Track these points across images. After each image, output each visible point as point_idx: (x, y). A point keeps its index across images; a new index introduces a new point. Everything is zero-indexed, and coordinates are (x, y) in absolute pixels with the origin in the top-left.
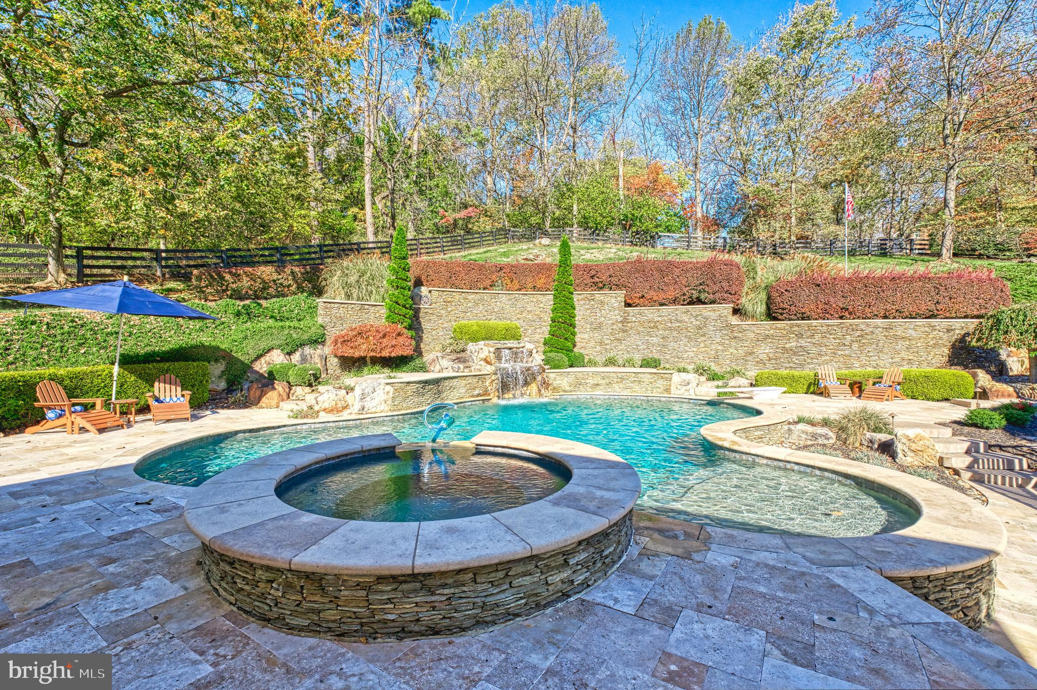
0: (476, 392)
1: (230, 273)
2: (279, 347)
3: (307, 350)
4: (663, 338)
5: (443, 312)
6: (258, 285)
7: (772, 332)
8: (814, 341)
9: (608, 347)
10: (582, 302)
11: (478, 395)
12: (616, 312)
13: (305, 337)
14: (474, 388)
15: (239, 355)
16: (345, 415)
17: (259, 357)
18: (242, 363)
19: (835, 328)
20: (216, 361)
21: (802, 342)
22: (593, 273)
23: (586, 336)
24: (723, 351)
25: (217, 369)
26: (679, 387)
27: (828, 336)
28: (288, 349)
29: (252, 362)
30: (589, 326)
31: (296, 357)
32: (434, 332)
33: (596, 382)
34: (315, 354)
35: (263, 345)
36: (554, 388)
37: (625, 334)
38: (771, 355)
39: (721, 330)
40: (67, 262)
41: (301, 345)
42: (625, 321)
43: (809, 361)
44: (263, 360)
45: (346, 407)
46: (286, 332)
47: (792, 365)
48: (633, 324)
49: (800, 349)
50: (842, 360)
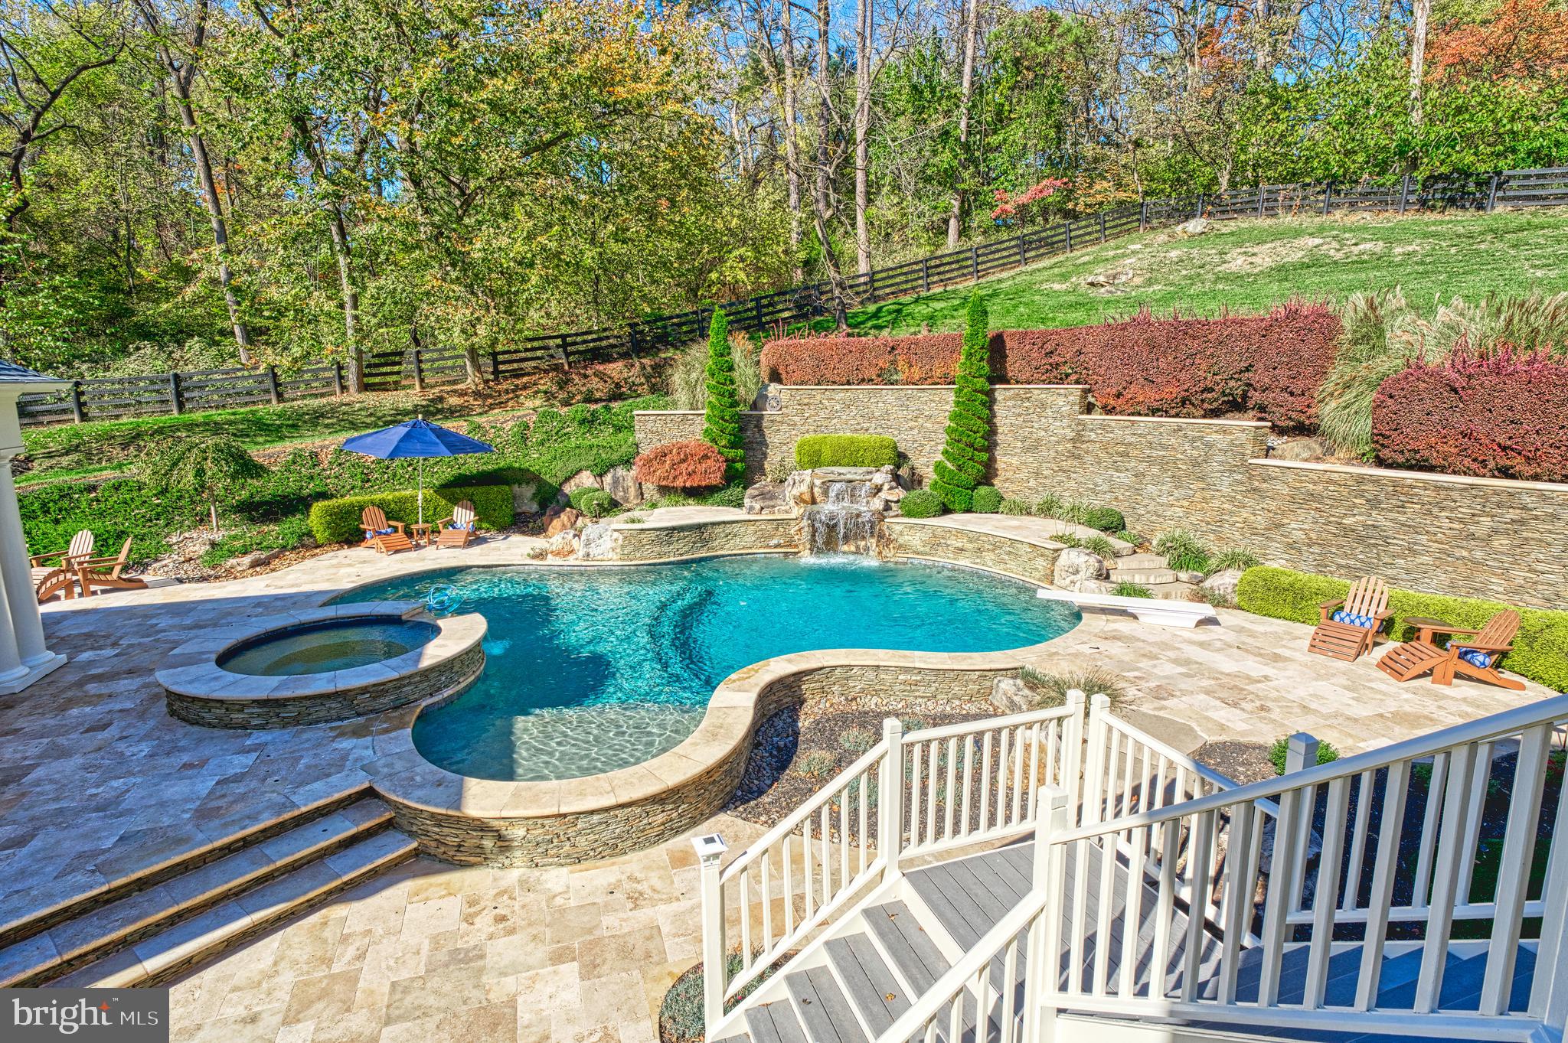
0: (775, 542)
1: (579, 374)
2: (588, 468)
3: (620, 471)
4: (1136, 476)
5: (796, 419)
6: (610, 386)
7: (1321, 487)
8: (1402, 518)
9: (1047, 482)
10: (1010, 403)
11: (777, 546)
12: (1065, 422)
13: (615, 457)
14: (771, 537)
15: (547, 478)
16: (571, 560)
17: (567, 479)
18: (551, 485)
19: (1455, 495)
20: (528, 483)
21: (1379, 519)
22: (1049, 347)
23: (1014, 461)
24: (1232, 513)
25: (528, 491)
26: (1064, 574)
27: (1435, 511)
28: (598, 470)
29: (561, 485)
30: (1019, 444)
31: (608, 479)
32: (784, 448)
33: (960, 545)
34: (628, 476)
35: (572, 466)
36: (900, 546)
37: (1076, 463)
38: (1313, 536)
39: (1232, 472)
40: (481, 360)
41: (612, 466)
42: (1078, 439)
43: (1387, 560)
44: (572, 482)
45: (572, 552)
46: (595, 451)
47: (1351, 562)
48: (1091, 447)
49: (1371, 532)
50: (1462, 569)
